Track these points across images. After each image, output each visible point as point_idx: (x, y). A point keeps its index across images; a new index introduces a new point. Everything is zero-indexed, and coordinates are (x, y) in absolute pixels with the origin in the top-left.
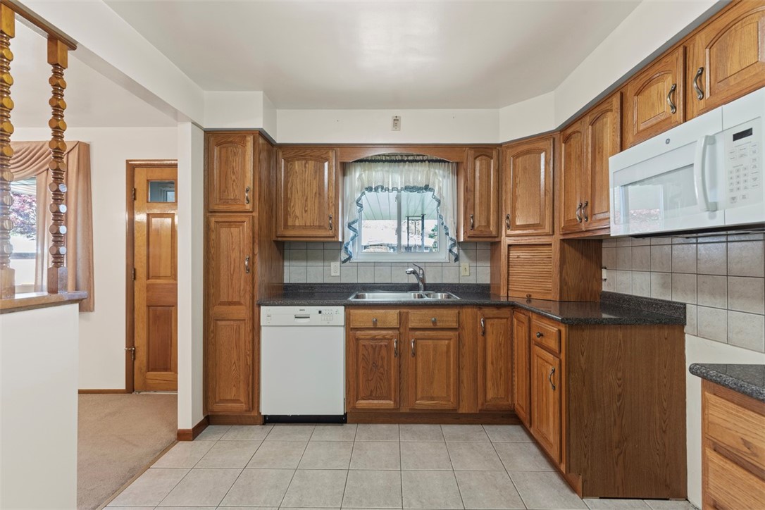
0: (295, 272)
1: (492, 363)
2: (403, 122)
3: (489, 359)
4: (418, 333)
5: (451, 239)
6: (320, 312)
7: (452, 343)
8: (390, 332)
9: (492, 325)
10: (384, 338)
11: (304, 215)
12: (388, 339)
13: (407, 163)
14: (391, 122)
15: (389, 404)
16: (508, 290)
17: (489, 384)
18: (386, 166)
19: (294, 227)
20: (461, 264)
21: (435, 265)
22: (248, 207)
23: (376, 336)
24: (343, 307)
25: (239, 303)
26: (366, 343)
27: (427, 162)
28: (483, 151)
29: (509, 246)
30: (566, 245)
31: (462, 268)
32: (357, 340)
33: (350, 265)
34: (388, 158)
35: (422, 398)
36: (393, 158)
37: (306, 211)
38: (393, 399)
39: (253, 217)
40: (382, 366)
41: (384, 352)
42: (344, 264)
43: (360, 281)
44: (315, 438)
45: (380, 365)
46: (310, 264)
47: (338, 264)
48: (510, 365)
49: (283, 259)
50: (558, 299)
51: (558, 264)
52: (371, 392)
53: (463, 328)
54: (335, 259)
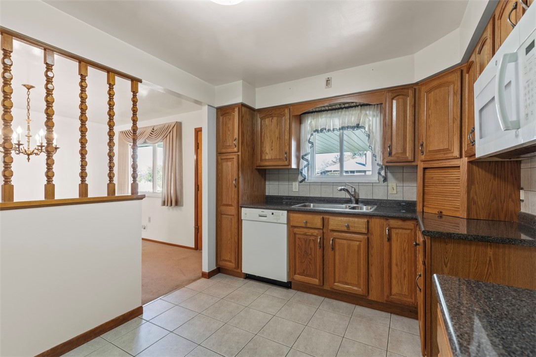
0: (273, 188)
1: (397, 265)
2: (333, 82)
3: (394, 262)
4: (335, 234)
5: (378, 164)
6: (273, 214)
7: (362, 244)
8: (316, 231)
9: (397, 234)
10: (312, 235)
11: (271, 152)
12: (315, 236)
13: (344, 109)
14: (324, 83)
15: (316, 281)
16: (423, 206)
17: (394, 282)
18: (329, 114)
19: (266, 160)
20: (390, 184)
21: (367, 184)
22: (236, 149)
23: (306, 233)
24: (286, 212)
25: (231, 205)
26: (301, 236)
27: (359, 106)
28: (398, 92)
29: (425, 169)
30: (474, 167)
31: (390, 188)
32: (295, 234)
33: (306, 184)
34: (330, 108)
35: (339, 282)
36: (334, 107)
37: (272, 150)
38: (318, 277)
39: (238, 155)
40: (311, 254)
41: (312, 245)
42: (301, 184)
43: (312, 195)
44: (268, 293)
45: (309, 253)
46: (280, 183)
47: (297, 183)
48: (413, 269)
49: (265, 180)
50: (465, 217)
51: (466, 184)
52: (304, 270)
53: (372, 234)
54: (295, 180)
